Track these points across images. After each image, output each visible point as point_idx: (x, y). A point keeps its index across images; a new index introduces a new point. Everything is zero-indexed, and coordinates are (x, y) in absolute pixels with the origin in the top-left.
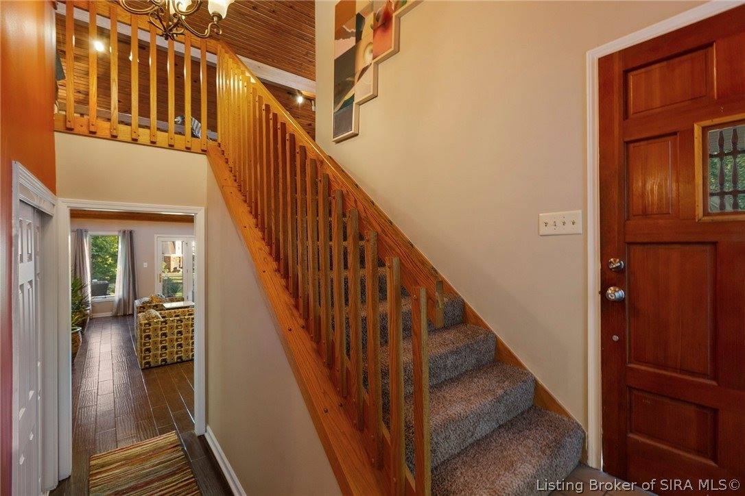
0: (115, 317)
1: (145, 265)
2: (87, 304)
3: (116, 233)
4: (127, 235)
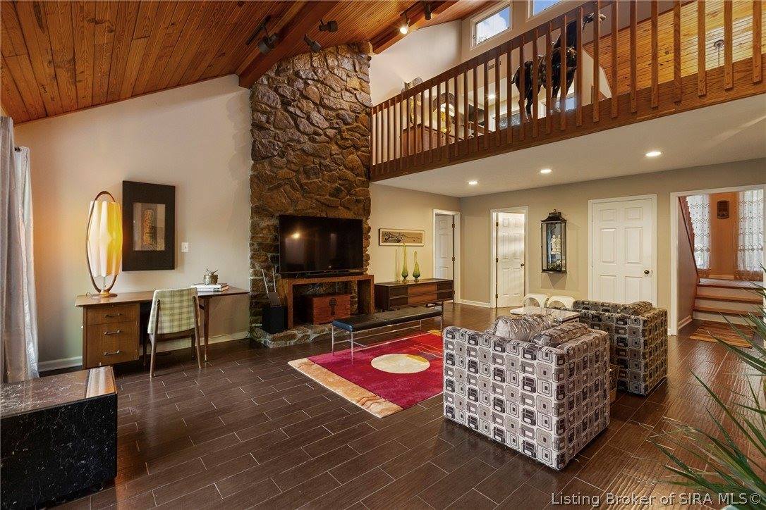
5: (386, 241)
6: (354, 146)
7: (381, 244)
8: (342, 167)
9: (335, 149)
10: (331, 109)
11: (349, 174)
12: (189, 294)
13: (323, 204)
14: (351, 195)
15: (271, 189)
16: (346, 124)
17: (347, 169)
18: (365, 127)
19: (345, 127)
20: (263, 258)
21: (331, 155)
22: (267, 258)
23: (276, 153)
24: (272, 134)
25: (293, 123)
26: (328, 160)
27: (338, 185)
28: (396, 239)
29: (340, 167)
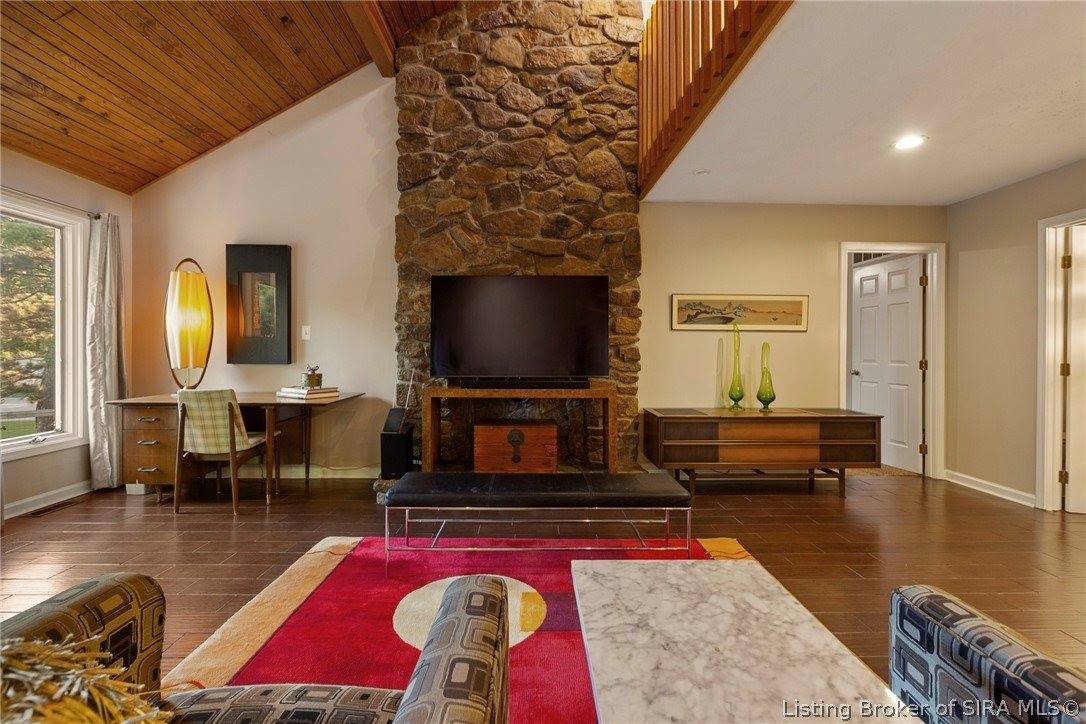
5: (690, 319)
6: (599, 132)
7: (676, 326)
8: (573, 178)
9: (555, 144)
10: (547, 70)
11: (589, 190)
12: (222, 399)
13: (529, 252)
14: (594, 230)
15: (426, 235)
16: (579, 92)
17: (584, 179)
18: (628, 87)
19: (577, 99)
20: (415, 350)
21: (548, 158)
22: (423, 350)
23: (435, 172)
24: (431, 141)
25: (469, 114)
26: (540, 168)
27: (561, 214)
28: (720, 315)
29: (567, 179)
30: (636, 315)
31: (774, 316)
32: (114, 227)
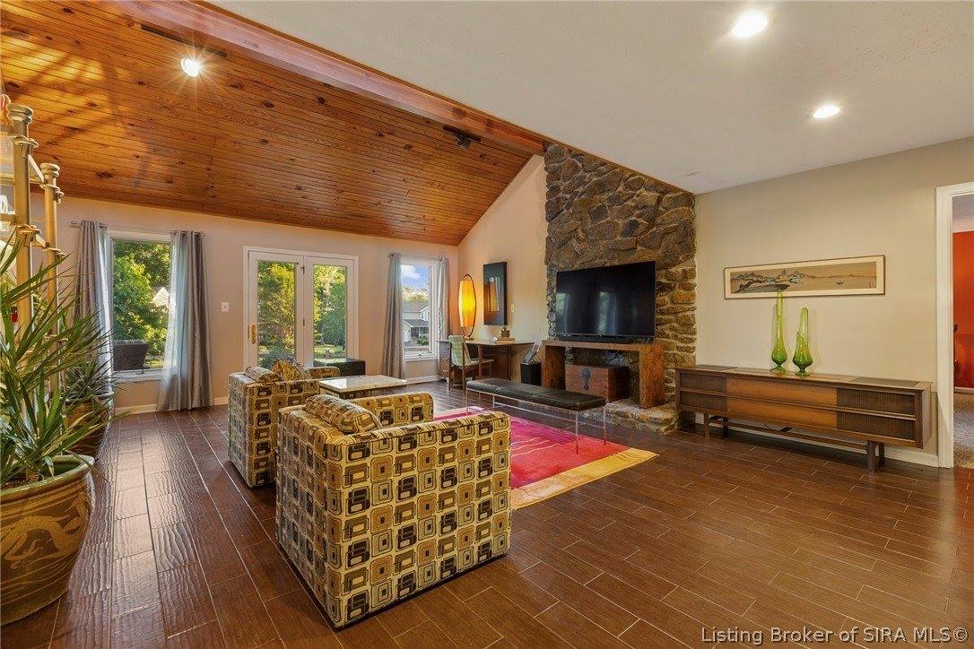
0: (164, 413)
1: (225, 307)
2: (103, 384)
3: (167, 238)
4: (191, 242)
5: (743, 289)
8: (642, 190)
11: (651, 197)
13: (613, 250)
14: (657, 226)
15: (559, 247)
17: (649, 189)
23: (563, 207)
24: (562, 188)
25: (580, 165)
26: (620, 189)
27: (633, 218)
28: (773, 283)
29: (638, 192)
30: (690, 288)
31: (838, 280)
32: (447, 264)
